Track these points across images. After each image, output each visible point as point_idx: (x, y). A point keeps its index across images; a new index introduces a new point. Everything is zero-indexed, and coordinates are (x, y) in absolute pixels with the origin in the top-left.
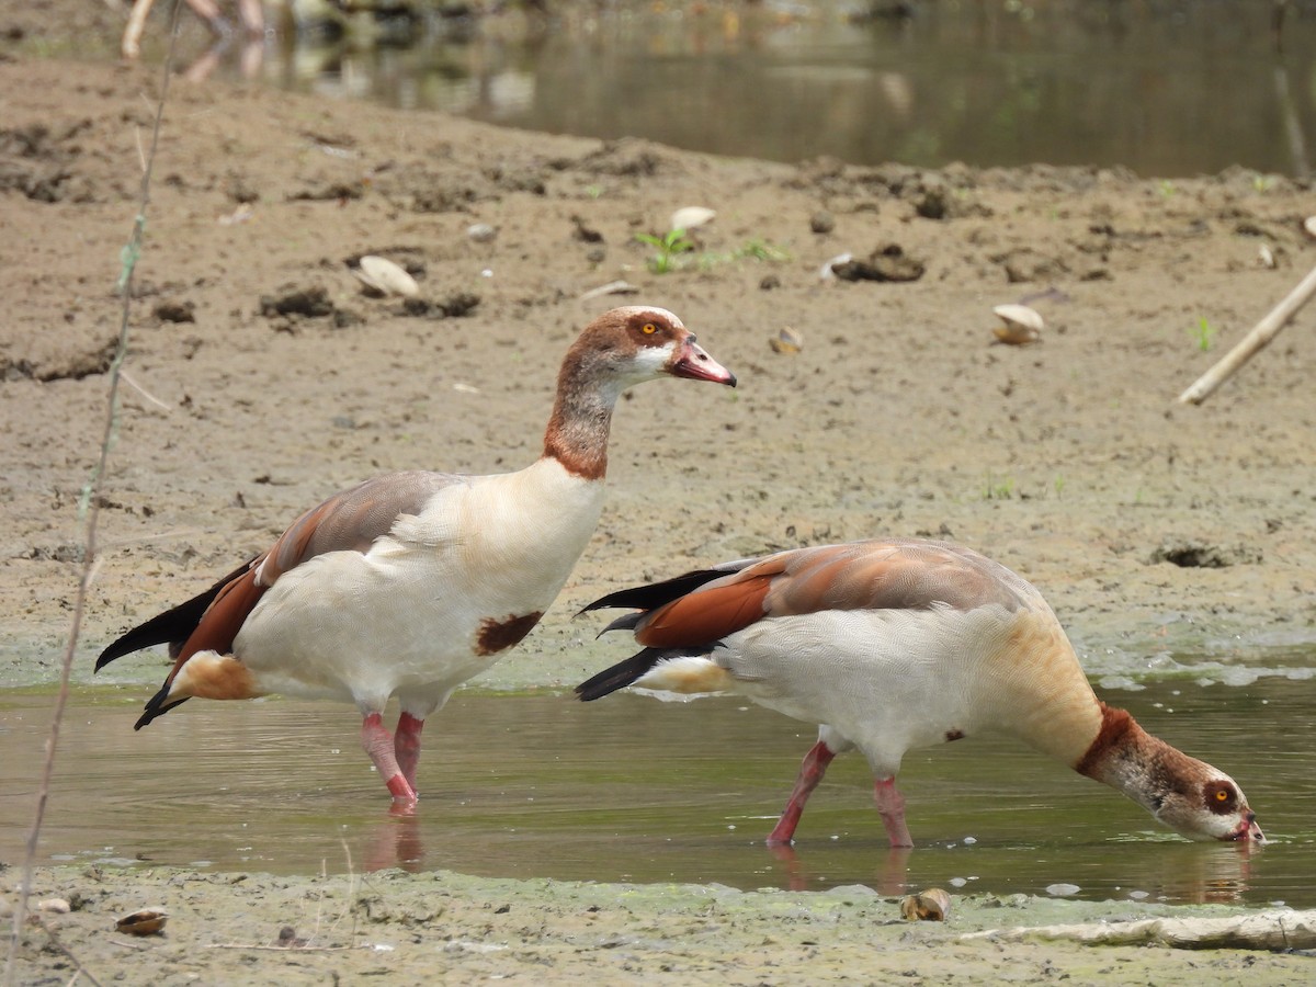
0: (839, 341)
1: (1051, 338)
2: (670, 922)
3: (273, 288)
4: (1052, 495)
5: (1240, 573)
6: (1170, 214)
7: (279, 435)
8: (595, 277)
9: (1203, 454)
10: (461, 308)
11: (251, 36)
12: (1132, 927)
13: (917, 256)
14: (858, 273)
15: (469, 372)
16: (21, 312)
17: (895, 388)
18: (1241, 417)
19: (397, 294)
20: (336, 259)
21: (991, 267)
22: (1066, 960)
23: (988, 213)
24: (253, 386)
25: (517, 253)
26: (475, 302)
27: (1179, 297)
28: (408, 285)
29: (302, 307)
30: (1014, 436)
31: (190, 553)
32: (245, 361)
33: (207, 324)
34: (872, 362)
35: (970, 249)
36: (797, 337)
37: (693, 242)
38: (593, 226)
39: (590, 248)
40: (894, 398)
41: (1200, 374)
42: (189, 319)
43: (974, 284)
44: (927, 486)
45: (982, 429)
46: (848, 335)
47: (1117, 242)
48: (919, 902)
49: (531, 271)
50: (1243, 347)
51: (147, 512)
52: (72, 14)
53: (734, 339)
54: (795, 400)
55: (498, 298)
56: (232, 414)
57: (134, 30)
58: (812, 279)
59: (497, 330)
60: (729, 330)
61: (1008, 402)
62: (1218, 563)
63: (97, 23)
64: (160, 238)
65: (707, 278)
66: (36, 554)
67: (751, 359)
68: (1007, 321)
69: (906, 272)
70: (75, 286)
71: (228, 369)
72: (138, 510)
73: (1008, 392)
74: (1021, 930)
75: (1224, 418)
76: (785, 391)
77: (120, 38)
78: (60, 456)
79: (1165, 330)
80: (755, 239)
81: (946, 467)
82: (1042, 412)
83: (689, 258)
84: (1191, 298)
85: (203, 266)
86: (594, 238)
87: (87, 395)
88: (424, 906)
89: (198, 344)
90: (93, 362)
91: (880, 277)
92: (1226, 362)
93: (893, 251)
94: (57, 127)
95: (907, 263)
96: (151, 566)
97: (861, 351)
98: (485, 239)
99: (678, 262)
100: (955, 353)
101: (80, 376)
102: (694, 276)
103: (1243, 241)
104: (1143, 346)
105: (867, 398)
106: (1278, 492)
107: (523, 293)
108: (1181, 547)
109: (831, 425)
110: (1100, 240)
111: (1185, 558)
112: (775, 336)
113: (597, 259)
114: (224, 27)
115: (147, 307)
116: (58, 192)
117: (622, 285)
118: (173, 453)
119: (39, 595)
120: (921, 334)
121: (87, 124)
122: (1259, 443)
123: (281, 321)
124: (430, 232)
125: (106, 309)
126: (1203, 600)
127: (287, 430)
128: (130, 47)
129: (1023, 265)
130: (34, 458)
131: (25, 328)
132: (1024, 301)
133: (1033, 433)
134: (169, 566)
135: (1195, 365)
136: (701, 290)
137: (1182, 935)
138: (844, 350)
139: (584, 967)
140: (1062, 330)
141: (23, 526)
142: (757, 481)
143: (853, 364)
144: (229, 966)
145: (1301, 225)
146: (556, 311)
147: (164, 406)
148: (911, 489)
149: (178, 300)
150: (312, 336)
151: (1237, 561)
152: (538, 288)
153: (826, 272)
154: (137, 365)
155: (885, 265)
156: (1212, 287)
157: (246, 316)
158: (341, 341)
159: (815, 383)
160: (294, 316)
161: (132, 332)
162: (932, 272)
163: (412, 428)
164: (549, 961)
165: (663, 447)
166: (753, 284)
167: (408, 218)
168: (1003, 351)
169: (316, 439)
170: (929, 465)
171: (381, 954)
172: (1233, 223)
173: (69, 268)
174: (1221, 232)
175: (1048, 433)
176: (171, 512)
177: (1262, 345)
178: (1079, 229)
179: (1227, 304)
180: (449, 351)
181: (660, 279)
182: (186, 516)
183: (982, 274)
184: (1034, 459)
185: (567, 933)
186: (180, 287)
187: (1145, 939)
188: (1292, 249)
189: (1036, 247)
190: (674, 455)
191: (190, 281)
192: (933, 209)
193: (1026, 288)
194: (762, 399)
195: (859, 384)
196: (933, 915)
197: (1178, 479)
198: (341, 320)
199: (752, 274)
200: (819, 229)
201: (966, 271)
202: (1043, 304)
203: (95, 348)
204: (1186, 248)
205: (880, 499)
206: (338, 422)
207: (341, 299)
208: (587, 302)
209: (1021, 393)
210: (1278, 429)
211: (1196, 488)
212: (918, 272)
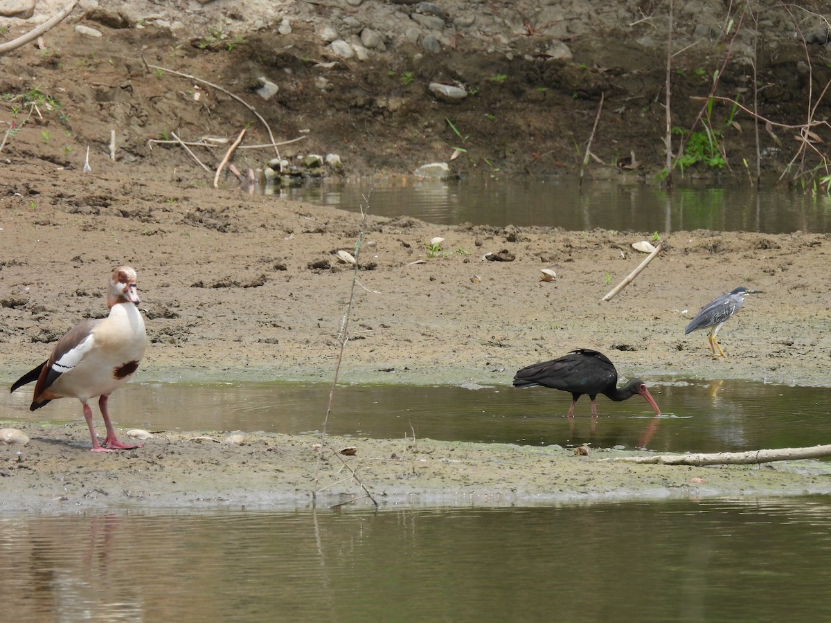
0: (492, 279)
1: (558, 280)
2: (506, 455)
3: (311, 260)
4: (570, 328)
5: (640, 353)
6: (588, 242)
7: (321, 306)
8: (411, 258)
9: (613, 316)
10: (371, 267)
11: (251, 182)
12: (652, 458)
13: (512, 253)
14: (494, 258)
15: (377, 287)
16: (231, 266)
17: (513, 295)
18: (623, 305)
19: (350, 263)
20: (327, 251)
21: (535, 257)
22: (634, 468)
23: (530, 240)
24: (310, 290)
25: (385, 251)
26: (376, 265)
27: (597, 267)
28: (353, 260)
29: (320, 266)
30: (552, 310)
31: (308, 342)
32: (306, 283)
33: (291, 271)
34: (504, 286)
35: (527, 251)
36: (480, 278)
37: (440, 248)
38: (407, 243)
39: (408, 249)
40: (512, 297)
41: (608, 292)
42: (286, 269)
43: (531, 262)
44: (530, 325)
45: (542, 307)
46: (495, 278)
47: (573, 250)
48: (580, 450)
49: (390, 256)
50: (622, 283)
51: (290, 329)
52: (196, 174)
53: (459, 278)
54: (481, 297)
55: (381, 264)
56: (305, 299)
57: (216, 179)
58: (480, 260)
59: (383, 274)
60: (456, 275)
61: (548, 299)
62: (633, 350)
63: (205, 177)
64: (269, 244)
65: (446, 259)
66: (260, 341)
67: (465, 285)
68: (545, 274)
69: (509, 258)
70: (247, 258)
71: (301, 285)
72: (287, 328)
73: (548, 296)
74: (617, 458)
75: (618, 305)
76: (477, 294)
77: (213, 182)
78: (256, 311)
79: (595, 277)
80: (459, 247)
81: (534, 319)
82: (559, 302)
83: (440, 253)
84: (601, 268)
85: (286, 252)
86: (408, 246)
87: (258, 292)
88: (429, 448)
89: (290, 277)
90: (259, 282)
91: (501, 260)
92: (617, 288)
93: (505, 252)
94: (218, 209)
95: (510, 255)
96: (297, 345)
97: (500, 282)
98: (373, 246)
99: (437, 254)
100: (529, 284)
101: (255, 286)
102: (442, 259)
103: (613, 250)
104: (588, 282)
105: (504, 297)
106: (641, 329)
107: (389, 263)
108: (620, 344)
109: (494, 305)
110: (568, 249)
111: (623, 348)
112: (472, 277)
113: (410, 253)
114: (243, 179)
115: (272, 265)
116: (226, 229)
117: (421, 261)
118: (290, 311)
119: (265, 353)
120: (518, 278)
121: (228, 208)
122: (631, 313)
123: (314, 270)
124: (356, 243)
125: (258, 266)
126: (631, 361)
127: (324, 304)
128: (216, 185)
129: (545, 256)
130: (247, 312)
131: (233, 271)
132: (548, 267)
133: (558, 309)
134: (303, 346)
135: (606, 289)
136: (446, 263)
137: (668, 461)
138: (495, 283)
139: (486, 467)
140: (561, 277)
141: (252, 332)
142: (475, 322)
143: (498, 287)
144: (378, 465)
145: (631, 245)
146: (401, 269)
147: (284, 297)
148: (525, 326)
149: (282, 263)
150: (325, 275)
151: (639, 349)
152: (393, 261)
153: (484, 258)
154: (272, 283)
155: (503, 256)
156: (607, 264)
157: (303, 269)
158: (335, 277)
159: (487, 292)
160: (318, 269)
161: (268, 273)
162: (517, 259)
163: (363, 304)
164: (476, 465)
165: (444, 311)
166: (461, 261)
167: (345, 239)
168: (544, 283)
169: (334, 307)
170: (529, 318)
171: (423, 463)
172: (609, 245)
173: (242, 252)
174: (606, 247)
175: (563, 309)
176: (297, 328)
177: (628, 283)
178: (561, 246)
179: (612, 270)
180: (370, 281)
181: (431, 259)
182: (302, 330)
183: (533, 259)
184: (561, 317)
185: (474, 458)
186: (280, 259)
187: (656, 462)
188: (630, 253)
189: (548, 251)
190: (448, 314)
191: (283, 257)
192: (512, 239)
193: (548, 264)
194: (471, 297)
195: (501, 293)
196: (585, 454)
197: (608, 324)
198: (334, 270)
199: (461, 259)
200: (478, 245)
201: (527, 258)
202: (555, 268)
203: (257, 277)
204: (595, 252)
205: (515, 329)
206: (339, 302)
207: (333, 264)
208: (410, 266)
209: (552, 297)
210: (635, 309)
211: (615, 327)
212: (513, 258)
